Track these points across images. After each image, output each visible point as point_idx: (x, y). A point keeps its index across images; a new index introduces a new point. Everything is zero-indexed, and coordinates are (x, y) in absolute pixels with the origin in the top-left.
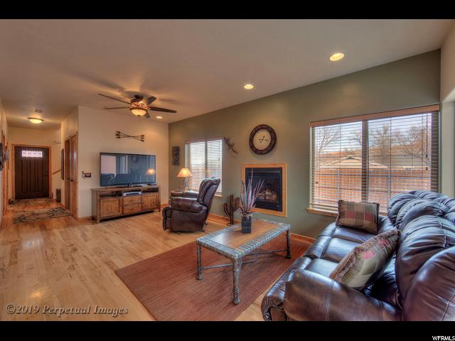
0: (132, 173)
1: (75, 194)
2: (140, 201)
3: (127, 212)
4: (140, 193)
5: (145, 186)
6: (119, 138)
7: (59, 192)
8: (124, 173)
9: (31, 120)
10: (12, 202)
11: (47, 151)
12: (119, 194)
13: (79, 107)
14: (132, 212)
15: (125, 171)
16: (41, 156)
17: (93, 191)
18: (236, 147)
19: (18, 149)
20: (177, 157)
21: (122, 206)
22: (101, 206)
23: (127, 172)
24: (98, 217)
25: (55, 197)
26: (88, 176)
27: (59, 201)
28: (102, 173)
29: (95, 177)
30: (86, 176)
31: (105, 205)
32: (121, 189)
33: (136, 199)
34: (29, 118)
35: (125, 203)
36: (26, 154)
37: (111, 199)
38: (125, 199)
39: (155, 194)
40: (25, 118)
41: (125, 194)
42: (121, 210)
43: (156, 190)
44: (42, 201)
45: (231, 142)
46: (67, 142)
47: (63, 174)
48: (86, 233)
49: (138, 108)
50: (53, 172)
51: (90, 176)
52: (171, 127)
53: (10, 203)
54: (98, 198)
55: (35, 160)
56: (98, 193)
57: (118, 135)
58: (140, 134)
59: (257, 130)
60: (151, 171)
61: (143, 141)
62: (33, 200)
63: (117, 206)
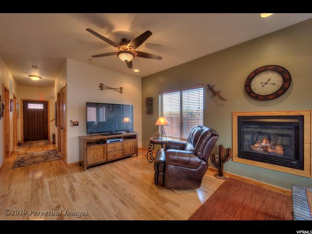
0: (109, 121)
1: (65, 141)
2: (121, 147)
3: (110, 158)
4: (121, 140)
5: (124, 133)
6: (102, 89)
7: (54, 136)
8: (102, 121)
9: (31, 77)
10: (21, 144)
11: (46, 104)
12: (103, 142)
13: (67, 59)
14: (115, 158)
15: (103, 119)
16: (42, 108)
17: (80, 138)
18: (222, 94)
19: (25, 103)
20: (150, 106)
21: (106, 153)
22: (88, 154)
23: (104, 121)
24: (85, 165)
25: (51, 140)
26: (75, 124)
27: (54, 143)
28: (88, 121)
29: (82, 125)
30: (74, 125)
31: (91, 152)
32: (105, 137)
33: (118, 145)
34: (30, 76)
35: (109, 150)
36: (31, 106)
37: (97, 146)
38: (109, 146)
39: (134, 140)
40: (26, 76)
41: (108, 142)
42: (105, 157)
43: (134, 137)
44: (42, 143)
45: (216, 89)
46: (59, 95)
47: (56, 122)
48: (74, 184)
49: (126, 52)
50: (50, 120)
51: (77, 125)
52: (145, 80)
53: (19, 144)
54: (85, 145)
55: (38, 111)
56: (85, 142)
57: (101, 87)
58: (119, 87)
59: (257, 72)
60: (127, 120)
61: (122, 93)
62: (36, 142)
63: (102, 153)
